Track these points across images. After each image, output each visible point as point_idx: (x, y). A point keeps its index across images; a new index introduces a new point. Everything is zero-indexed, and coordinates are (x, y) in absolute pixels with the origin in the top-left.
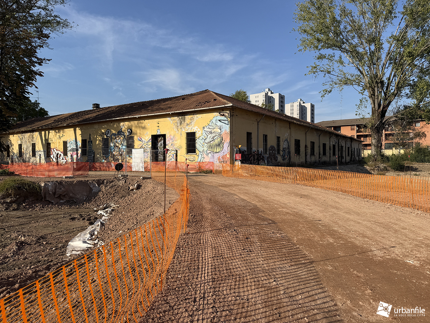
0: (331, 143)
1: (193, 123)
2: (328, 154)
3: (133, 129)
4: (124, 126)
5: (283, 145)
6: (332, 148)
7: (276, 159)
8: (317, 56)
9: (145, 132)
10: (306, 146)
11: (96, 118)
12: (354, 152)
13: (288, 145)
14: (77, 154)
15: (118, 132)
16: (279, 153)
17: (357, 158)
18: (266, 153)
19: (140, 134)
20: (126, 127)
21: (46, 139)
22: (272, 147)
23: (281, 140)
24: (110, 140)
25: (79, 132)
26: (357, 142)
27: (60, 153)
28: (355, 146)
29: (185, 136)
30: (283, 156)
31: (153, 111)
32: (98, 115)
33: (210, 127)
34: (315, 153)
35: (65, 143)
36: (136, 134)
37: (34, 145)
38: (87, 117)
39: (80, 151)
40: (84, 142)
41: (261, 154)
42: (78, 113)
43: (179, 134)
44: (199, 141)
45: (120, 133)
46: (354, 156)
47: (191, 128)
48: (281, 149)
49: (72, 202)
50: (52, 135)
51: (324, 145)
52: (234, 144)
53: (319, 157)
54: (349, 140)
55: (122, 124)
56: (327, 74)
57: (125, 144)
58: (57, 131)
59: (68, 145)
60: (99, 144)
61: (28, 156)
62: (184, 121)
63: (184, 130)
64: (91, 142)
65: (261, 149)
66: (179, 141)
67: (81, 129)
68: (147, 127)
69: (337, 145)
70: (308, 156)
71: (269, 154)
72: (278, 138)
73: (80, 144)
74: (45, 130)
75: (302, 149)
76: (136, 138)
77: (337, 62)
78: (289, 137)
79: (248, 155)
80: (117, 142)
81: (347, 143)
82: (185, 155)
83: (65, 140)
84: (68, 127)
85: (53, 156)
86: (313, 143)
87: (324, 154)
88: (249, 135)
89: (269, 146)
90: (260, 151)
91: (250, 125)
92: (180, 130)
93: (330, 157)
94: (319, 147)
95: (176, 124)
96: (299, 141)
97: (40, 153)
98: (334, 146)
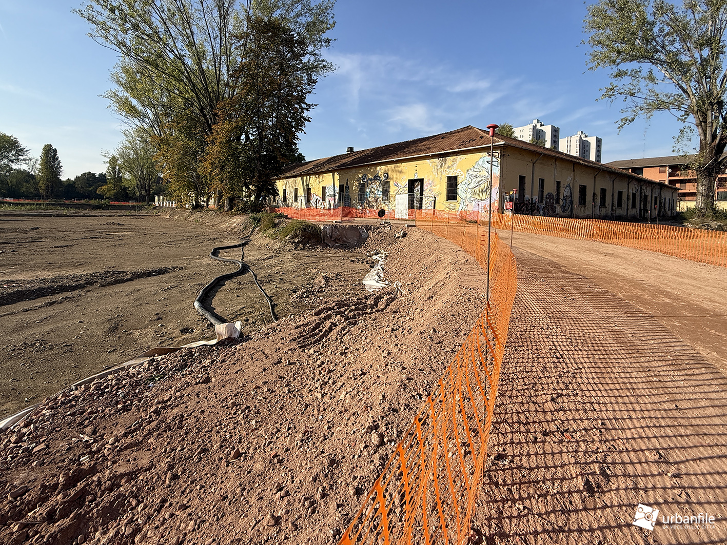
0: (630, 191)
1: (455, 165)
2: (624, 206)
3: (390, 173)
4: (381, 170)
5: (564, 192)
6: (631, 197)
7: (554, 209)
8: (614, 74)
9: (402, 176)
10: (594, 194)
11: (353, 162)
12: (665, 204)
13: (571, 193)
14: (335, 200)
15: (375, 177)
16: (558, 202)
17: (669, 213)
18: (542, 202)
19: (397, 178)
20: (382, 171)
21: (307, 184)
22: (550, 195)
23: (562, 185)
24: (366, 185)
25: (337, 176)
26: (670, 190)
27: (319, 198)
28: (666, 195)
29: (445, 180)
30: (563, 207)
31: (410, 153)
32: (355, 159)
33: (475, 170)
34: (606, 204)
35: (324, 188)
36: (392, 179)
37: (296, 190)
38: (344, 161)
39: (337, 197)
40: (341, 187)
41: (535, 203)
42: (334, 157)
43: (439, 178)
44: (462, 186)
45: (376, 177)
46: (665, 210)
47: (452, 171)
48: (562, 197)
49: (346, 246)
50: (313, 181)
51: (620, 193)
52: (504, 190)
53: (612, 210)
54: (657, 187)
55: (378, 168)
56: (629, 97)
57: (381, 190)
58: (317, 176)
59: (326, 191)
60: (355, 189)
61: (291, 201)
62: (445, 164)
63: (444, 174)
64: (348, 187)
65: (536, 198)
66: (438, 186)
67: (339, 174)
68: (404, 171)
69: (638, 193)
70: (597, 208)
71: (546, 203)
72: (558, 183)
73: (337, 189)
74: (306, 175)
75: (589, 197)
76: (391, 183)
77: (645, 79)
78: (572, 181)
79: (520, 204)
80: (372, 187)
81: (654, 190)
82: (445, 203)
83: (324, 186)
84: (328, 172)
85: (313, 201)
86: (603, 191)
87: (620, 205)
88: (522, 179)
89: (545, 193)
90: (534, 199)
91: (524, 168)
92: (440, 174)
93: (627, 209)
94: (613, 195)
95: (436, 167)
96: (585, 187)
97: (301, 198)
98: (634, 195)
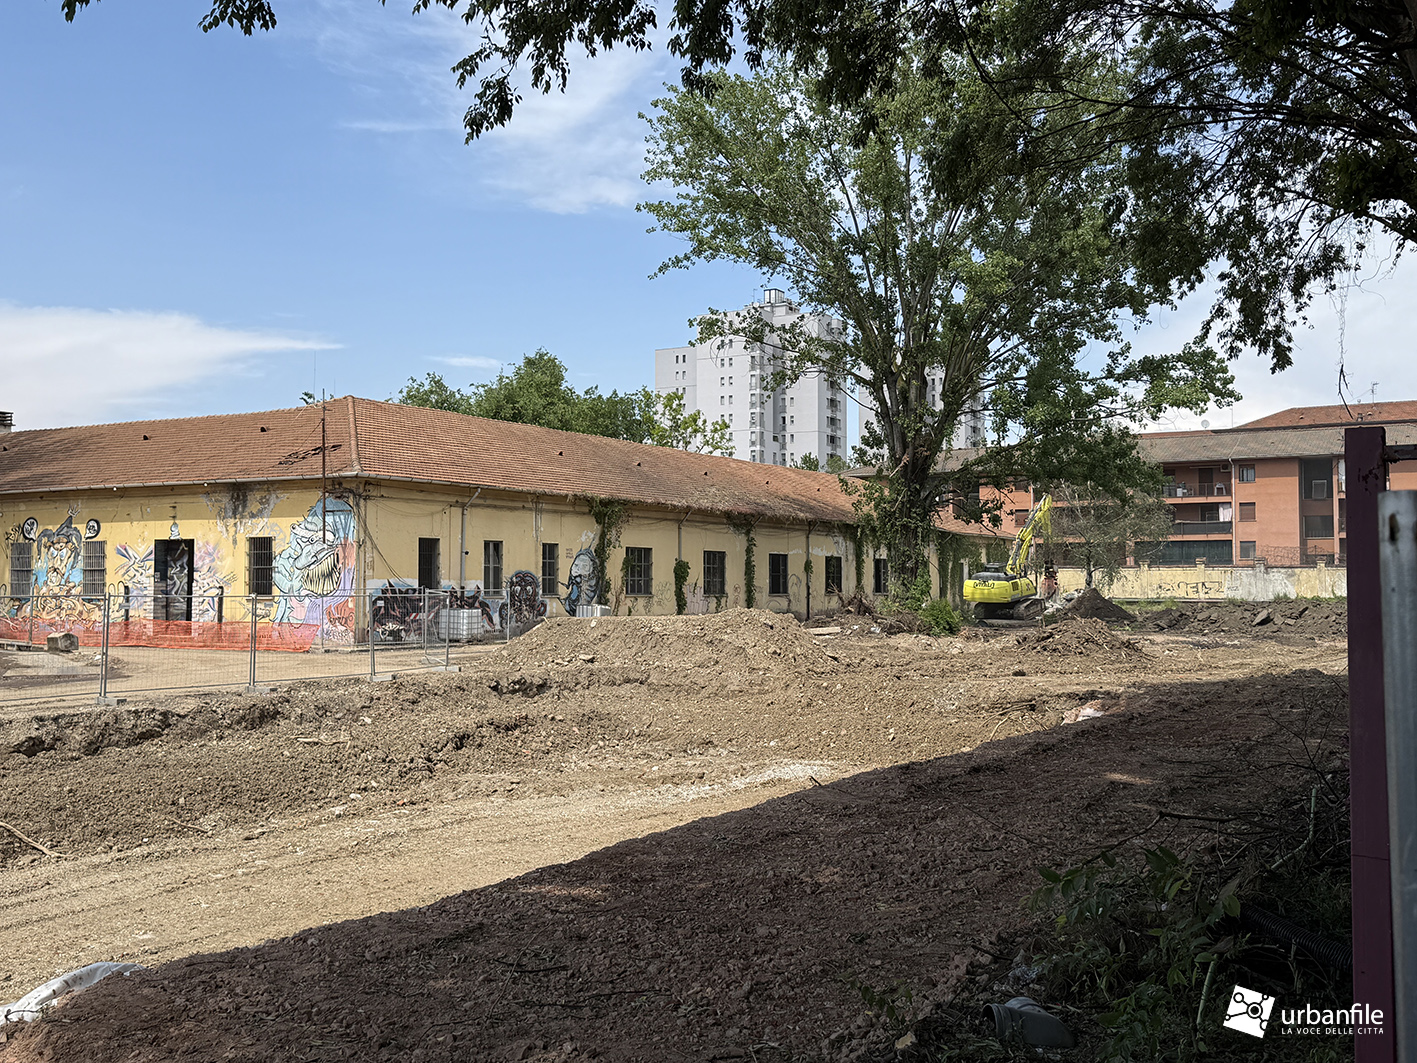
0: (818, 552)
1: (265, 513)
2: (795, 589)
5: (572, 568)
6: (821, 568)
7: (537, 609)
9: (137, 530)
10: (681, 566)
13: (595, 568)
15: (61, 528)
16: (551, 591)
18: (496, 593)
22: (523, 578)
23: (562, 552)
24: (34, 550)
29: (244, 547)
30: (571, 601)
34: (728, 589)
41: (474, 597)
43: (231, 540)
45: (65, 530)
47: (260, 525)
48: (563, 577)
51: (778, 559)
52: (371, 574)
53: (749, 600)
57: (80, 563)
62: (244, 507)
63: (242, 531)
65: (477, 585)
66: (228, 562)
69: (848, 558)
71: (511, 594)
72: (550, 548)
75: (662, 575)
76: (110, 546)
78: (597, 542)
80: (55, 557)
82: (244, 601)
86: (714, 557)
87: (781, 588)
88: (428, 545)
89: (508, 574)
90: (471, 587)
92: (232, 530)
93: (808, 598)
94: (749, 566)
95: (222, 512)
96: (647, 551)
98: (835, 560)
